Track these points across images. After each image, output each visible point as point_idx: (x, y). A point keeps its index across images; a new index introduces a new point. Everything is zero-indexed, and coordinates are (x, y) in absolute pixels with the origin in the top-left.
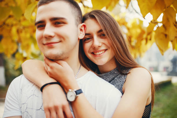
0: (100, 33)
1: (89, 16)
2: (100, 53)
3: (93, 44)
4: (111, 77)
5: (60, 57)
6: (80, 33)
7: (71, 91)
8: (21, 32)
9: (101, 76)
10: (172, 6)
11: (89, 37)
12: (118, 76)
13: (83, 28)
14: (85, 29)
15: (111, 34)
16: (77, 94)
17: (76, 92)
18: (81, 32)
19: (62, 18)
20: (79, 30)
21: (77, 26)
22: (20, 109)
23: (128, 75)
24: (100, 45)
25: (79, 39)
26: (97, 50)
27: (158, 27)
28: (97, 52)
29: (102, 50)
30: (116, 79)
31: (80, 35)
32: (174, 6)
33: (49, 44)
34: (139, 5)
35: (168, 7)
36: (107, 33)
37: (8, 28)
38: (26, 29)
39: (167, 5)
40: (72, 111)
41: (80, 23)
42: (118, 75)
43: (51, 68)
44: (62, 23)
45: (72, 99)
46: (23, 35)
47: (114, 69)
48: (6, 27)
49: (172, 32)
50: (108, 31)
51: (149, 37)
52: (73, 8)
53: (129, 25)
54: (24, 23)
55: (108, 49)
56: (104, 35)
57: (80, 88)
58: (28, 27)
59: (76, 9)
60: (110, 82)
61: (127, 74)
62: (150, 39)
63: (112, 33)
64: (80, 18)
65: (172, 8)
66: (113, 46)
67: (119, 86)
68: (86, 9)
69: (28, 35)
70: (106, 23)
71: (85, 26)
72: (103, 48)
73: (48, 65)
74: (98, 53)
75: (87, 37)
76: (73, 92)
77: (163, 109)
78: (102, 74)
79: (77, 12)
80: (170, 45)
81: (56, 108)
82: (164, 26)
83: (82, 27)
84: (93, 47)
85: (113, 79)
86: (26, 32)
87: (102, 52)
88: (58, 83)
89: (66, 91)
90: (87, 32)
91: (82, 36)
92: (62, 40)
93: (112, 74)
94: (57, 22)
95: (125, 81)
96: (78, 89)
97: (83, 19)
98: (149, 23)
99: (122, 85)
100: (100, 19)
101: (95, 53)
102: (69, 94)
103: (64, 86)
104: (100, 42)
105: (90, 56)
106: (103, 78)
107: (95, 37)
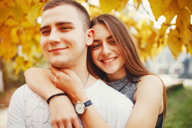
0: (109, 40)
1: (98, 21)
2: (110, 61)
3: (102, 51)
4: (122, 85)
5: (66, 64)
6: (88, 39)
7: (80, 103)
8: (22, 34)
9: (110, 85)
10: (186, 8)
11: (98, 44)
12: (128, 85)
13: (91, 34)
14: (93, 35)
15: (121, 41)
16: (86, 106)
17: (85, 104)
18: (90, 38)
19: (69, 23)
20: (87, 36)
21: (85, 31)
22: (24, 123)
23: (139, 83)
24: (110, 52)
25: (86, 45)
26: (106, 58)
27: (171, 30)
28: (107, 59)
29: (112, 58)
30: (126, 87)
31: (88, 41)
32: (188, 8)
33: (55, 50)
34: (151, 7)
35: (182, 10)
36: (117, 39)
37: (7, 30)
38: (27, 31)
39: (181, 7)
40: (81, 123)
41: (87, 29)
42: (128, 83)
43: (58, 78)
44: (68, 28)
45: (81, 112)
46: (23, 37)
47: (124, 77)
48: (5, 28)
49: (186, 35)
50: (118, 38)
51: (161, 40)
52: (81, 13)
53: (139, 26)
54: (24, 24)
55: (118, 56)
56: (114, 42)
57: (89, 100)
58: (29, 29)
59: (84, 14)
60: (119, 91)
61: (137, 82)
62: (163, 43)
63: (123, 40)
64: (87, 23)
65: (186, 10)
66: (123, 54)
67: (130, 95)
68: (92, 8)
69: (29, 37)
70: (116, 28)
71: (93, 32)
72: (113, 55)
73: (54, 75)
74: (107, 61)
75: (96, 44)
76: (82, 104)
77: (175, 114)
78: (111, 82)
79: (85, 16)
80: (184, 48)
81: (65, 122)
82: (177, 28)
83: (90, 32)
84: (103, 55)
85: (124, 87)
86: (27, 34)
87: (112, 60)
88: (66, 94)
89: (74, 102)
90: (96, 38)
91: (90, 43)
92: (69, 45)
93: (122, 82)
94: (63, 27)
95: (136, 89)
96: (87, 100)
97: (91, 24)
98: (161, 25)
99: (133, 94)
100: (110, 24)
101: (105, 60)
102: (78, 106)
103: (72, 98)
104: (110, 49)
105: (99, 64)
106: (113, 87)
107: (105, 44)
